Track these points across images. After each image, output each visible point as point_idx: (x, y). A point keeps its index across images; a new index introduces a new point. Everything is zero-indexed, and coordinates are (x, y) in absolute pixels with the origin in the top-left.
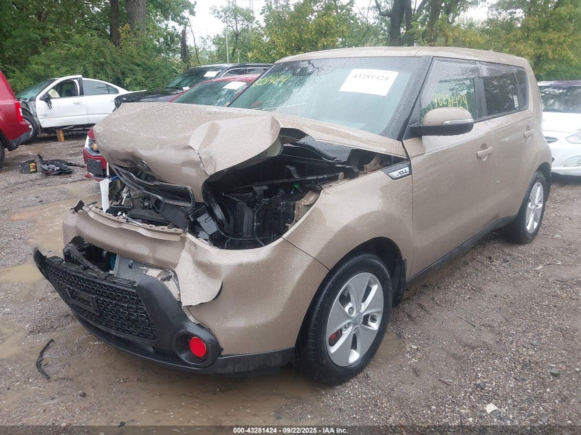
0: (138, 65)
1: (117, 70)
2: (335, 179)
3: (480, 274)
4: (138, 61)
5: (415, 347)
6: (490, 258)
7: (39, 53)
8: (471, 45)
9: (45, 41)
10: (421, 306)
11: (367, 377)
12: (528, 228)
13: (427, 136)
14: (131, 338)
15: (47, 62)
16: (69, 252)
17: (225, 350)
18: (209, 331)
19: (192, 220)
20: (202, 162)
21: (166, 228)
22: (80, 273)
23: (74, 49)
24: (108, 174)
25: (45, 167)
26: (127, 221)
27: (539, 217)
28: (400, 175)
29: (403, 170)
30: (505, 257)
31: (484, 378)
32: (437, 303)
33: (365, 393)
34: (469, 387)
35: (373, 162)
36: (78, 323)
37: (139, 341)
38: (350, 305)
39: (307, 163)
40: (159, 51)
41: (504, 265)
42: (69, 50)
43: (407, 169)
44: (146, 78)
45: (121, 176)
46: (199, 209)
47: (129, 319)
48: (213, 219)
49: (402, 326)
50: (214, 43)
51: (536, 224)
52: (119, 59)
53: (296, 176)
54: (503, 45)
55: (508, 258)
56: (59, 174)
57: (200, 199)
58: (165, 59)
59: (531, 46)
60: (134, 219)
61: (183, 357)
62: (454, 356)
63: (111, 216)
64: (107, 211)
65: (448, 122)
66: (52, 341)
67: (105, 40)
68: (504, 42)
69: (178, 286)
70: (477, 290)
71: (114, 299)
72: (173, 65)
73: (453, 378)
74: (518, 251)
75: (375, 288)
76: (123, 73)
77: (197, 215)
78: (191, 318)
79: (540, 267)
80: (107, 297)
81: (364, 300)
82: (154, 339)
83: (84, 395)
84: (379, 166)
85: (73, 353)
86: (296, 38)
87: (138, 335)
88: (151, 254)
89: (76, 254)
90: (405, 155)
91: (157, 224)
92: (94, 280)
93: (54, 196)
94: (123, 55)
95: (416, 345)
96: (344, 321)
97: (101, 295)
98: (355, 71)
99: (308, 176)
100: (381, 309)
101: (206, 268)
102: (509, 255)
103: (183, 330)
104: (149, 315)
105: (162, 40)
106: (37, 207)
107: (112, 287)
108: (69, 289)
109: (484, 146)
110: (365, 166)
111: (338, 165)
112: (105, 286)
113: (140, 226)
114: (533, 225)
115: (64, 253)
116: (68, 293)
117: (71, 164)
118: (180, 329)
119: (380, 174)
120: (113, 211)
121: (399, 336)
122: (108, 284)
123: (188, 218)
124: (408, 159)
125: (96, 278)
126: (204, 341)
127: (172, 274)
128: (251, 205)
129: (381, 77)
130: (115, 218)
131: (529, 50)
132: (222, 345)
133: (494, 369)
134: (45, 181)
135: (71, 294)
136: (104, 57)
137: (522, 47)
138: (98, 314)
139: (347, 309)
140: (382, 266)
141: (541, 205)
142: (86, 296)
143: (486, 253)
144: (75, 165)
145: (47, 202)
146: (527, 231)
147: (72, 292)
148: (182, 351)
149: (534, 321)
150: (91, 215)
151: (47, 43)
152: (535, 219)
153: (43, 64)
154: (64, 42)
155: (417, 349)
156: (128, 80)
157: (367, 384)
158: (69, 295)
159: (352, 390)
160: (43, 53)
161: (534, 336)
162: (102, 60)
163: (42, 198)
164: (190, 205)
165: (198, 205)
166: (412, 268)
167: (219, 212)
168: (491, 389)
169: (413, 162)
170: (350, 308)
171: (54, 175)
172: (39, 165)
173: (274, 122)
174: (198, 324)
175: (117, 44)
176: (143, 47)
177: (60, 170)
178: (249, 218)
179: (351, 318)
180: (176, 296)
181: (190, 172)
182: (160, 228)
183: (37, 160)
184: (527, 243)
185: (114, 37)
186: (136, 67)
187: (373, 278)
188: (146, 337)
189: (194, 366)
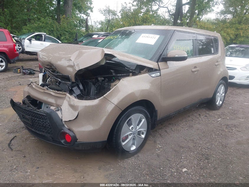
0: (67, 32)
1: (58, 33)
2: (128, 76)
3: (194, 121)
4: (67, 30)
5: (160, 147)
6: (200, 115)
7: (26, 25)
8: (207, 29)
9: (29, 20)
10: (166, 131)
11: (138, 156)
12: (217, 104)
13: (169, 62)
14: (44, 134)
15: (30, 29)
16: (24, 101)
17: (78, 139)
18: (73, 132)
19: (70, 88)
20: (74, 66)
21: (61, 92)
22: (26, 108)
23: (41, 24)
24: (43, 72)
25: (24, 71)
26: (47, 89)
27: (222, 99)
28: (155, 76)
29: (157, 74)
30: (206, 115)
31: (184, 159)
32: (173, 131)
33: (136, 162)
34: (178, 162)
35: (145, 70)
36: (27, 131)
37: (46, 135)
38: (132, 126)
39: (118, 69)
40: (76, 26)
41: (205, 118)
42: (39, 24)
43: (159, 74)
44: (70, 37)
45: (47, 72)
46: (73, 85)
47: (43, 126)
48: (79, 89)
49: (157, 139)
50: (99, 24)
51: (221, 102)
52: (59, 29)
53: (114, 74)
54: (221, 29)
55: (207, 115)
56: (29, 74)
57: (74, 80)
58: (78, 30)
59: (233, 30)
60: (51, 89)
61: (62, 141)
62: (175, 151)
63: (41, 87)
64: (40, 85)
65: (177, 56)
66: (16, 136)
67: (54, 21)
68: (222, 28)
69: (62, 113)
70: (191, 127)
71: (38, 118)
72: (82, 32)
73: (172, 159)
74: (212, 113)
75: (143, 120)
76: (61, 35)
77: (72, 87)
78: (66, 126)
79: (220, 119)
80: (35, 117)
81: (138, 125)
82: (52, 134)
83: (25, 157)
84: (147, 72)
85: (23, 141)
86: (133, 23)
87: (46, 133)
88: (55, 103)
89: (27, 102)
90: (158, 68)
91: (58, 91)
92: (31, 110)
93: (26, 82)
94: (61, 27)
95: (161, 146)
96: (129, 132)
97: (33, 117)
98: (143, 35)
99: (118, 74)
100: (146, 129)
101: (73, 107)
102: (208, 114)
103: (63, 131)
104: (50, 124)
105: (78, 22)
106: (18, 87)
107: (37, 113)
108: (22, 114)
109: (195, 67)
110: (141, 71)
111: (130, 71)
112: (35, 113)
113: (51, 91)
114: (219, 102)
115: (23, 101)
116: (22, 116)
117: (35, 71)
118: (62, 130)
119: (147, 75)
120: (43, 85)
121: (155, 142)
122: (36, 112)
123: (69, 88)
124: (159, 70)
125: (32, 110)
126: (70, 136)
127: (60, 109)
128: (94, 84)
129: (152, 37)
130: (43, 88)
131: (232, 32)
132: (77, 138)
133: (189, 156)
134: (23, 77)
135: (23, 117)
136: (53, 28)
137: (229, 30)
138: (32, 124)
139: (130, 128)
140: (146, 112)
141: (223, 95)
142: (27, 117)
143: (199, 113)
144: (37, 71)
145: (23, 85)
146: (217, 105)
147: (23, 115)
148: (62, 139)
149: (211, 139)
150: (34, 86)
151: (30, 21)
152: (221, 100)
153: (28, 30)
154: (37, 21)
155: (161, 147)
156: (62, 38)
157: (138, 159)
158: (22, 117)
159: (131, 161)
160: (28, 25)
161: (209, 145)
162: (52, 29)
163: (21, 83)
164: (70, 83)
165: (73, 83)
166: (160, 114)
167: (81, 86)
168: (186, 163)
169: (162, 71)
170: (132, 127)
171: (27, 74)
172: (22, 70)
173: (103, 51)
174: (69, 129)
175: (59, 23)
176: (69, 24)
177: (30, 72)
178: (93, 89)
179: (132, 131)
180: (61, 118)
181: (70, 69)
182: (59, 92)
183: (21, 68)
184: (217, 110)
185: (58, 20)
186: (66, 33)
187: (142, 116)
188: (49, 133)
189: (66, 146)
